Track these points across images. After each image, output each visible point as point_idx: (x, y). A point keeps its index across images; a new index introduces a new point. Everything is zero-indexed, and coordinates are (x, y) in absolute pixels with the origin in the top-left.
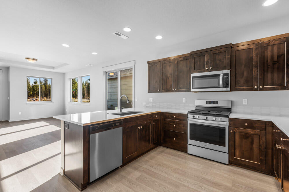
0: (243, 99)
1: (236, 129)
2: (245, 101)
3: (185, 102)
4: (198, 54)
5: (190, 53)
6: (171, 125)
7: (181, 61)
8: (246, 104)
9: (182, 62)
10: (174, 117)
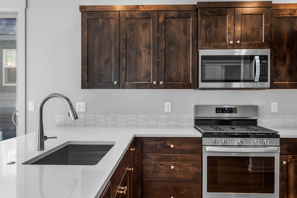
0: (272, 103)
1: (291, 158)
2: (274, 107)
3: (170, 110)
4: (214, 10)
5: (196, 3)
6: (161, 167)
7: (173, 18)
8: (276, 111)
9: (174, 22)
10: (172, 146)
